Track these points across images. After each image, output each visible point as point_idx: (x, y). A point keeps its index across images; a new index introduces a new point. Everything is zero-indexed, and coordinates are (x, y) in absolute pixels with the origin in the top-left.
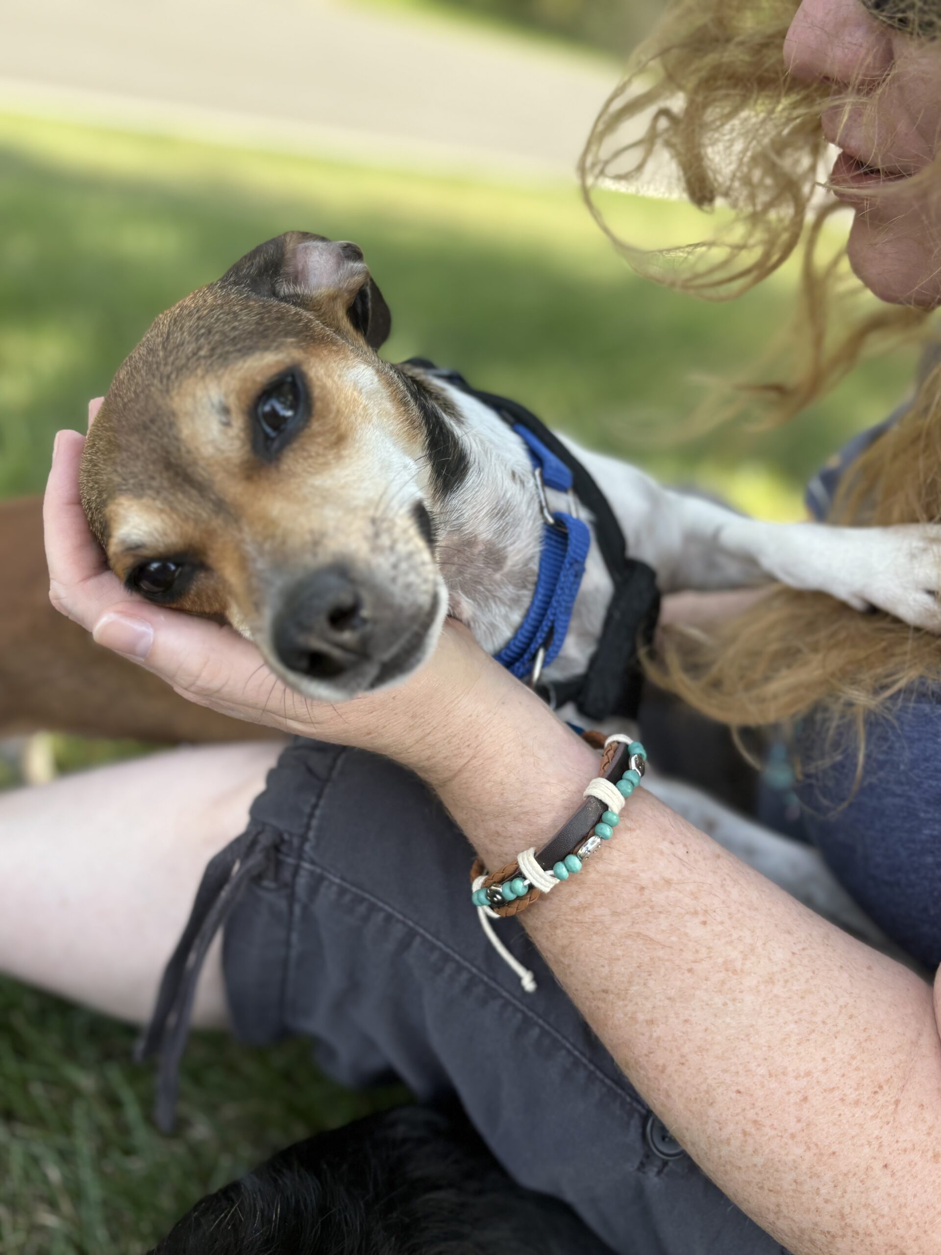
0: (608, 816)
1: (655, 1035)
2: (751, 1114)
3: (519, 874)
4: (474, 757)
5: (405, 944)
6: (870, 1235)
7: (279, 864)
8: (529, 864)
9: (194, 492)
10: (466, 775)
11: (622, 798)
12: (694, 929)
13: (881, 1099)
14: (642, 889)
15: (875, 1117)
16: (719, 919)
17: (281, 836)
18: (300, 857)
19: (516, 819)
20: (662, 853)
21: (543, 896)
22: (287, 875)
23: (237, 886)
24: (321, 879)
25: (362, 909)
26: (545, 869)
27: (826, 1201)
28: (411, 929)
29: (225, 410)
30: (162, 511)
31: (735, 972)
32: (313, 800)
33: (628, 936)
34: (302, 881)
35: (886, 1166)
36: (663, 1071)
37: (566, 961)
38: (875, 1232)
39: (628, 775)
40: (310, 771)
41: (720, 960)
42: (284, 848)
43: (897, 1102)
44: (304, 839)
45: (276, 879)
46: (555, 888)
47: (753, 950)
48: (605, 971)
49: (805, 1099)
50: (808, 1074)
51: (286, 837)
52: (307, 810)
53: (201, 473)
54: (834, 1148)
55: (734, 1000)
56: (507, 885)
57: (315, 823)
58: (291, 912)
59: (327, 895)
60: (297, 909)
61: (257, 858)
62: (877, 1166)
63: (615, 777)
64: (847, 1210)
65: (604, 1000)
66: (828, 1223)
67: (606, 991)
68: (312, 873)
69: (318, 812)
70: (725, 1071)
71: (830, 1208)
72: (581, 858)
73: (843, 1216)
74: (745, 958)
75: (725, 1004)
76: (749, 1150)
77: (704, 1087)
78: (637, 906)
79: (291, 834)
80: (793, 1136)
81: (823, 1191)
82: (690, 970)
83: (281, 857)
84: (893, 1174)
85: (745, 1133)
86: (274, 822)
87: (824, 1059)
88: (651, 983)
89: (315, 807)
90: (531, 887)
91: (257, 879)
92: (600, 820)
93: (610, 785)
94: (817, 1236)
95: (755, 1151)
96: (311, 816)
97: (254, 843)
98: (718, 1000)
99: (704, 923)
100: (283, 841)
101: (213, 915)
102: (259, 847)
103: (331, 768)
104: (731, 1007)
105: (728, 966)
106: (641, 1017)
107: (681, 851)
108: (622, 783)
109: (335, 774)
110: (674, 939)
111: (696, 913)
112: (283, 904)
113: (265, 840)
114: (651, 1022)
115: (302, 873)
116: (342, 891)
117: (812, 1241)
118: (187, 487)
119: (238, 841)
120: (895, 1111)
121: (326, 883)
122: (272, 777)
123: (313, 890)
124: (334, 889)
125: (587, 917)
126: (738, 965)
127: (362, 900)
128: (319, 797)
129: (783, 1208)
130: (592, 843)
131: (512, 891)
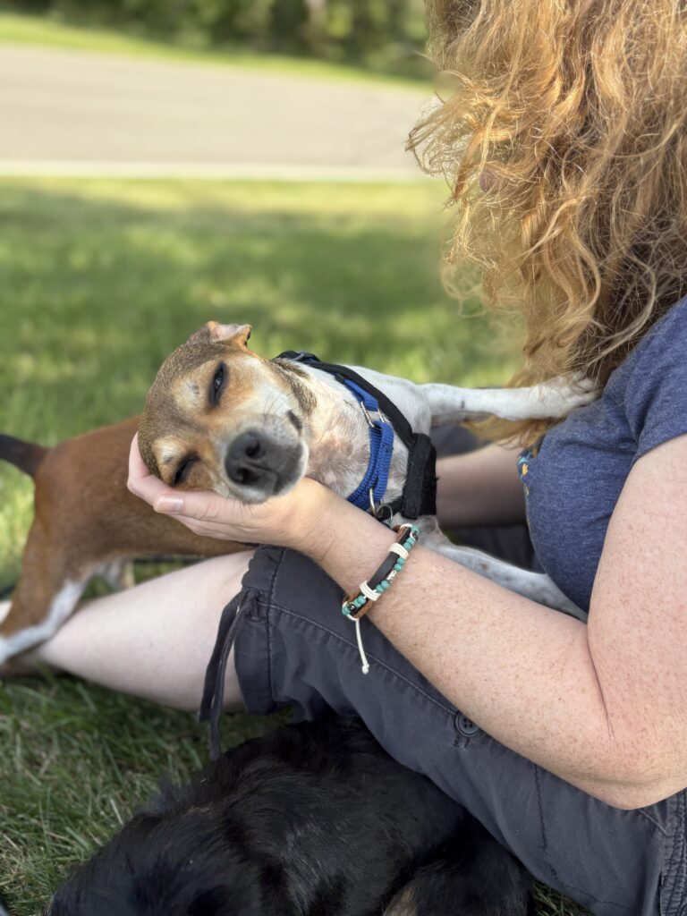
0: (399, 560)
1: (442, 661)
2: (493, 689)
3: (361, 594)
4: (334, 541)
5: (325, 641)
6: (559, 734)
7: (259, 608)
8: (365, 588)
9: (186, 427)
10: (332, 550)
11: (406, 551)
12: (452, 605)
13: (554, 669)
14: (424, 590)
15: (552, 678)
16: (464, 599)
17: (258, 592)
18: (269, 603)
19: (359, 568)
20: (431, 571)
21: (374, 603)
22: (264, 613)
23: (239, 619)
24: (281, 612)
25: (302, 625)
26: (372, 589)
27: (536, 722)
28: (327, 632)
29: (196, 387)
30: (174, 439)
31: (475, 623)
32: (273, 573)
33: (421, 614)
34: (272, 614)
35: (560, 699)
36: (450, 679)
37: (396, 634)
38: (561, 732)
39: (409, 540)
40: (271, 558)
41: (467, 619)
42: (261, 599)
43: (562, 670)
44: (271, 593)
45: (258, 615)
46: (380, 598)
47: (482, 610)
48: (413, 634)
49: (517, 676)
50: (517, 664)
51: (261, 593)
52: (270, 578)
53: (188, 418)
54: (535, 696)
55: (476, 636)
56: (356, 601)
57: (275, 584)
58: (268, 632)
59: (285, 620)
60: (271, 630)
61: (247, 605)
62: (556, 700)
63: (402, 542)
64: (546, 724)
65: (416, 650)
66: (540, 734)
67: (416, 644)
68: (276, 609)
69: (276, 579)
70: (478, 671)
71: (538, 725)
72: (388, 581)
73: (545, 728)
74: (479, 616)
75: (472, 639)
76: (496, 707)
77: (469, 682)
78: (423, 598)
79: (263, 591)
80: (515, 695)
81: (534, 718)
82: (453, 625)
83: (259, 603)
84: (564, 702)
85: (493, 700)
86: (255, 586)
87: (524, 657)
88: (436, 635)
89: (274, 576)
90: (367, 599)
91: (248, 616)
92: (396, 563)
93: (400, 546)
94: (537, 742)
95: (499, 708)
96: (273, 581)
97: (245, 597)
98: (469, 638)
99: (457, 602)
100: (260, 595)
101: (229, 637)
102: (248, 600)
103: (281, 557)
104: (476, 640)
105: (472, 622)
106: (434, 654)
107: (441, 570)
108: (406, 544)
109: (283, 560)
110: (443, 611)
111: (452, 597)
112: (263, 629)
113: (251, 595)
114: (439, 655)
115: (271, 610)
116: (292, 618)
117: (535, 746)
118: (182, 426)
119: (237, 597)
120: (562, 674)
121: (283, 614)
122: (251, 564)
123: (278, 619)
124: (288, 616)
125: (400, 608)
126: (476, 619)
127: (302, 620)
128: (276, 571)
129: (519, 733)
130: (392, 575)
131: (359, 602)
